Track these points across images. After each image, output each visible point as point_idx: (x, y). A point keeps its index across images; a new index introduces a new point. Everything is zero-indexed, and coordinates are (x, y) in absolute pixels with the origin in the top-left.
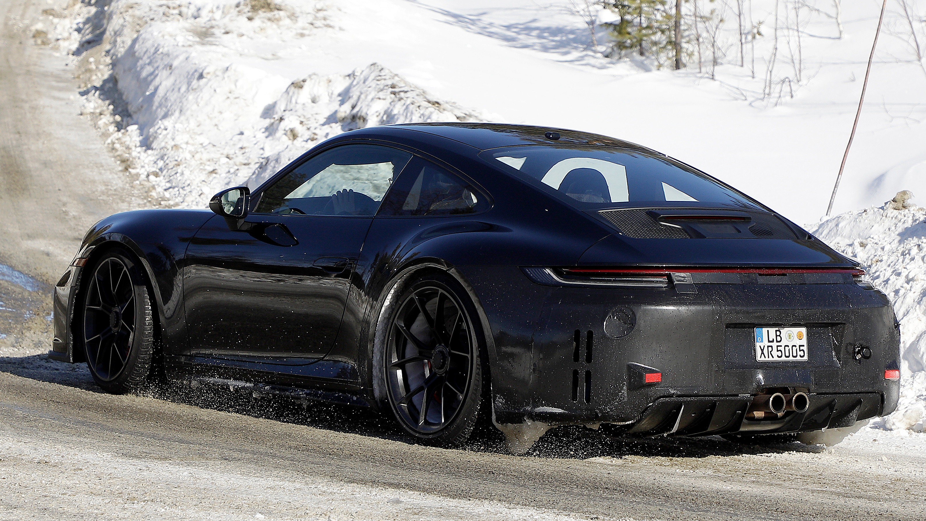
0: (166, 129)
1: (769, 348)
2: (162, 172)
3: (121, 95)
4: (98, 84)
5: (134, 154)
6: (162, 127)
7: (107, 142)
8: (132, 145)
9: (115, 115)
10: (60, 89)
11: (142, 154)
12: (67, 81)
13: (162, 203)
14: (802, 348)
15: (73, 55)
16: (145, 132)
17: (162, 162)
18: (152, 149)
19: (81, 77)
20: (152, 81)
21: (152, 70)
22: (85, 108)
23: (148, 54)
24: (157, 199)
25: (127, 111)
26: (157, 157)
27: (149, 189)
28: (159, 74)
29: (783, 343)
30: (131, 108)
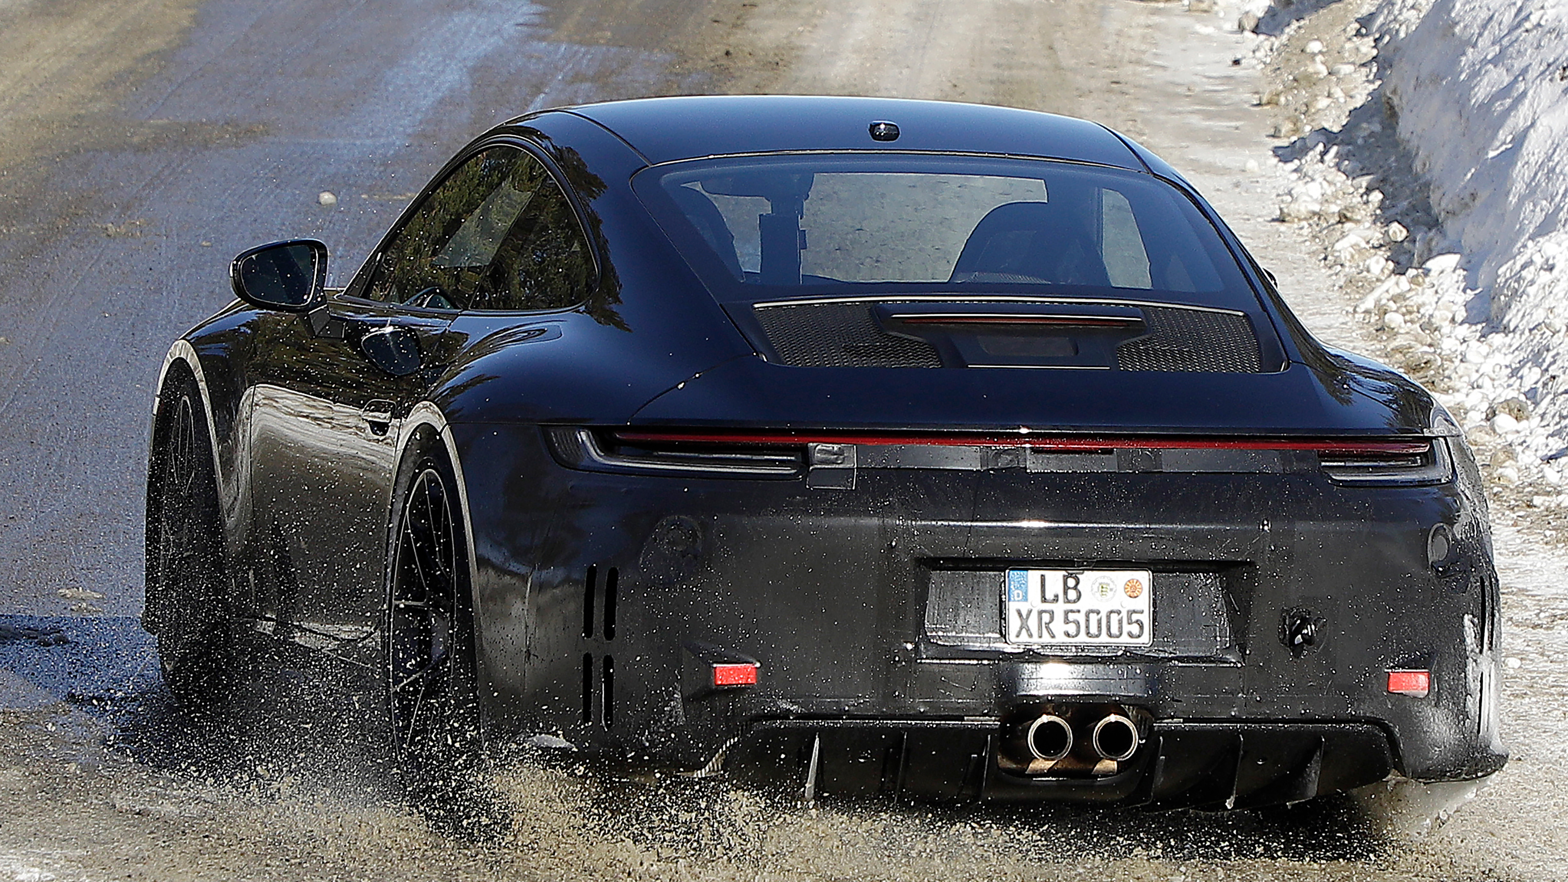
0: (1551, 269)
1: (1044, 615)
2: (1536, 404)
3: (1407, 157)
4: (1334, 123)
5: (1448, 345)
6: (1538, 260)
7: (1362, 308)
8: (1441, 318)
9: (1388, 223)
10: (1216, 140)
11: (1474, 344)
12: (1236, 112)
13: (1537, 500)
14: (1135, 617)
15: (1255, 31)
16: (1483, 278)
17: (1537, 371)
18: (1506, 330)
19: (1282, 100)
20: (1507, 113)
21: (1507, 80)
22: (1294, 200)
23: (1494, 29)
24: (1519, 490)
25: (1428, 209)
26: (1522, 355)
27: (1494, 456)
28: (1530, 93)
29: (1084, 605)
30: (1440, 202)
